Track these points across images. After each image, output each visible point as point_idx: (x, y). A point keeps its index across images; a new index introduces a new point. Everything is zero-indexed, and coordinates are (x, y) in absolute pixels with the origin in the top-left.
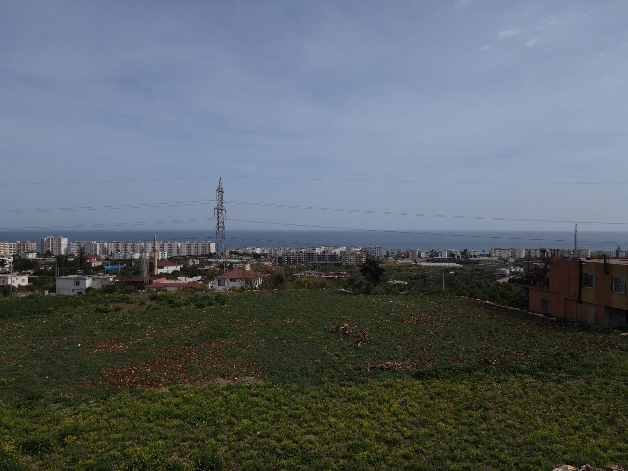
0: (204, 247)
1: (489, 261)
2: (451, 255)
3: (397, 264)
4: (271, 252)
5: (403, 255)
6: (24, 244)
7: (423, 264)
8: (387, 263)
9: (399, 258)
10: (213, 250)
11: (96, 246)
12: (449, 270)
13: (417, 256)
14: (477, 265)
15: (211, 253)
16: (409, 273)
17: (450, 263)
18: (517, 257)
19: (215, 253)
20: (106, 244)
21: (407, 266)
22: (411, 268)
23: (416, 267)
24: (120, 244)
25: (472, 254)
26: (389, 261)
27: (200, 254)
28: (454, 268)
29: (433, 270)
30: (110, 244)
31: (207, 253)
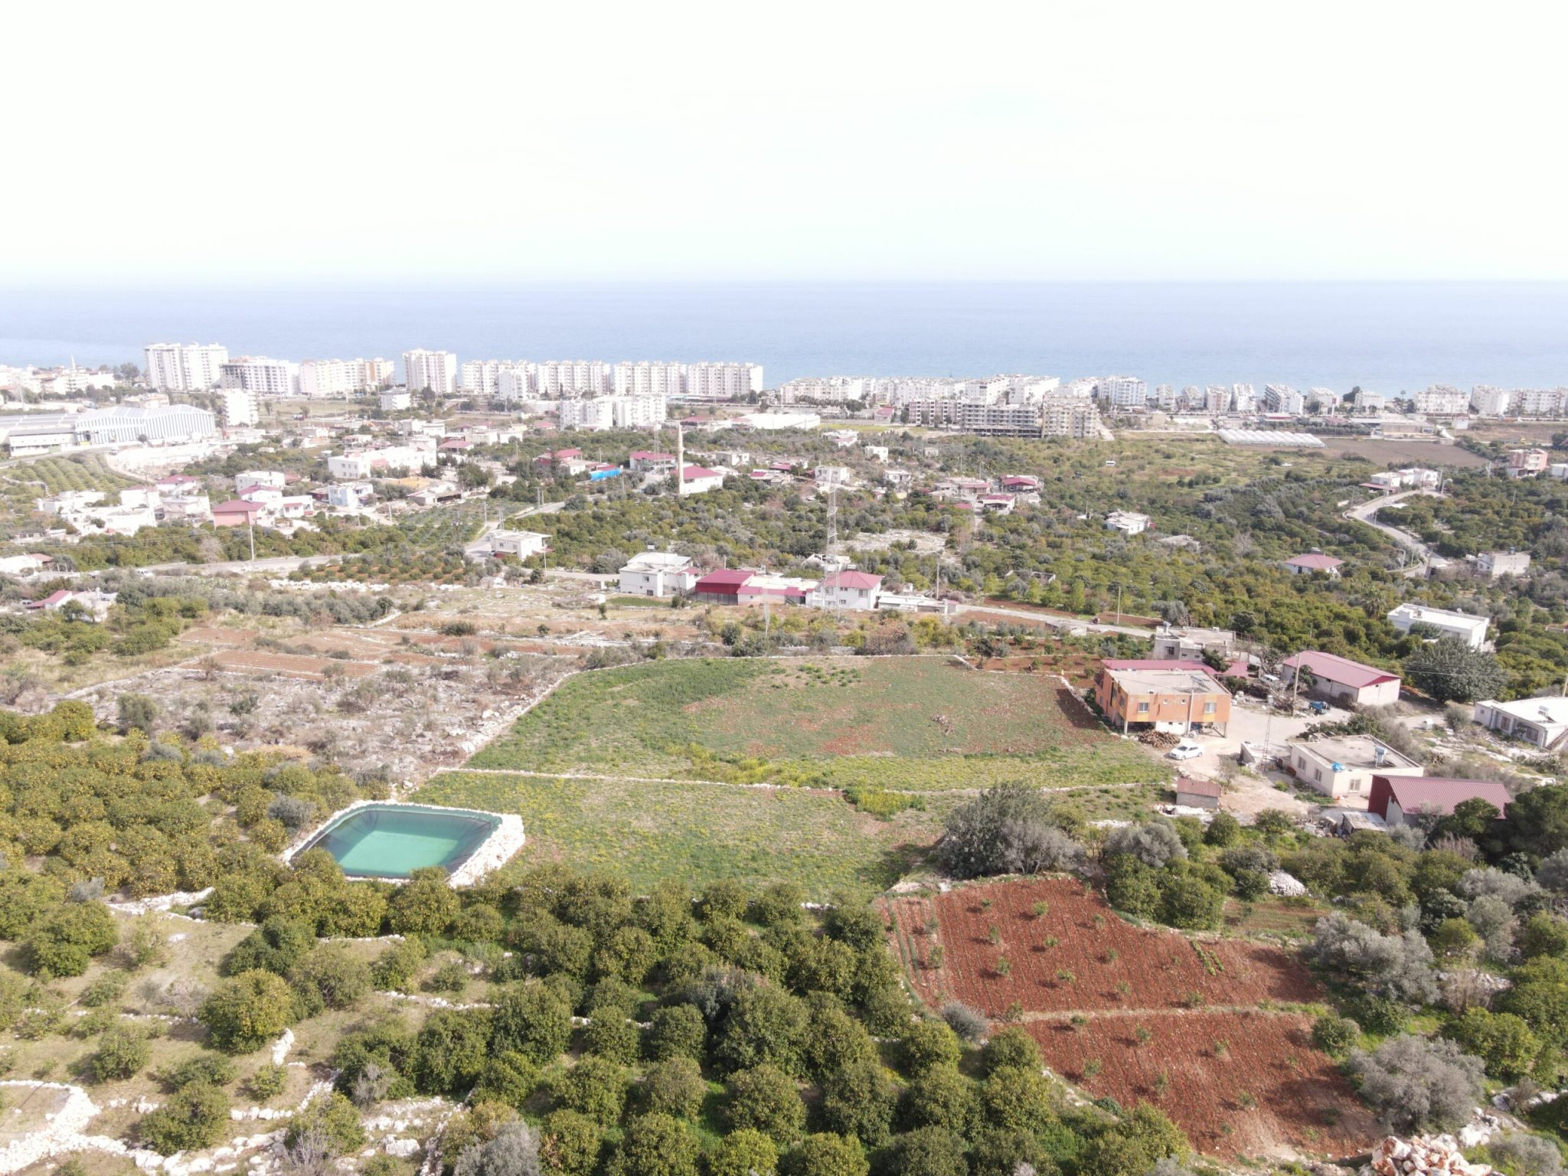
0: (738, 377)
1: (1399, 427)
2: (1314, 407)
3: (1172, 430)
4: (886, 389)
5: (1193, 403)
6: (372, 365)
7: (1234, 434)
8: (1149, 426)
9: (1183, 411)
10: (757, 386)
11: (519, 379)
12: (1281, 457)
13: (1228, 406)
14: (1364, 438)
15: (753, 393)
16: (1188, 462)
17: (1297, 431)
18: (1483, 414)
19: (762, 394)
20: (531, 368)
21: (1190, 440)
22: (1199, 446)
23: (1211, 446)
24: (561, 369)
25: (1367, 403)
26: (1154, 421)
27: (729, 395)
28: (1299, 452)
29: (1246, 453)
30: (541, 368)
31: (745, 392)
